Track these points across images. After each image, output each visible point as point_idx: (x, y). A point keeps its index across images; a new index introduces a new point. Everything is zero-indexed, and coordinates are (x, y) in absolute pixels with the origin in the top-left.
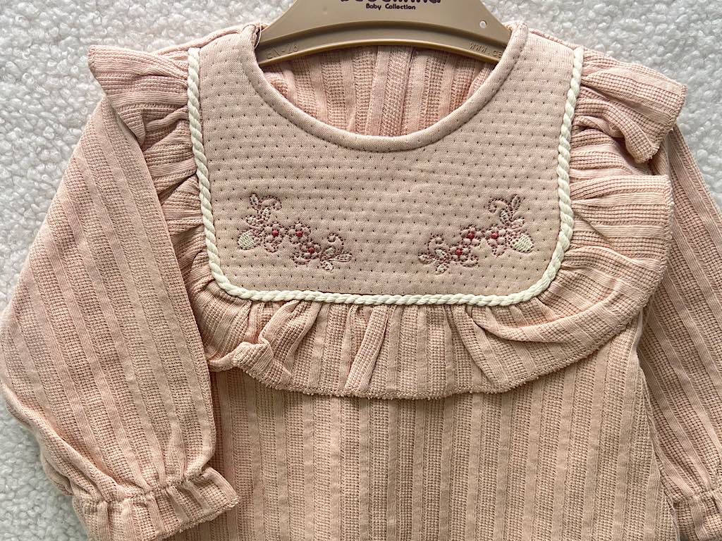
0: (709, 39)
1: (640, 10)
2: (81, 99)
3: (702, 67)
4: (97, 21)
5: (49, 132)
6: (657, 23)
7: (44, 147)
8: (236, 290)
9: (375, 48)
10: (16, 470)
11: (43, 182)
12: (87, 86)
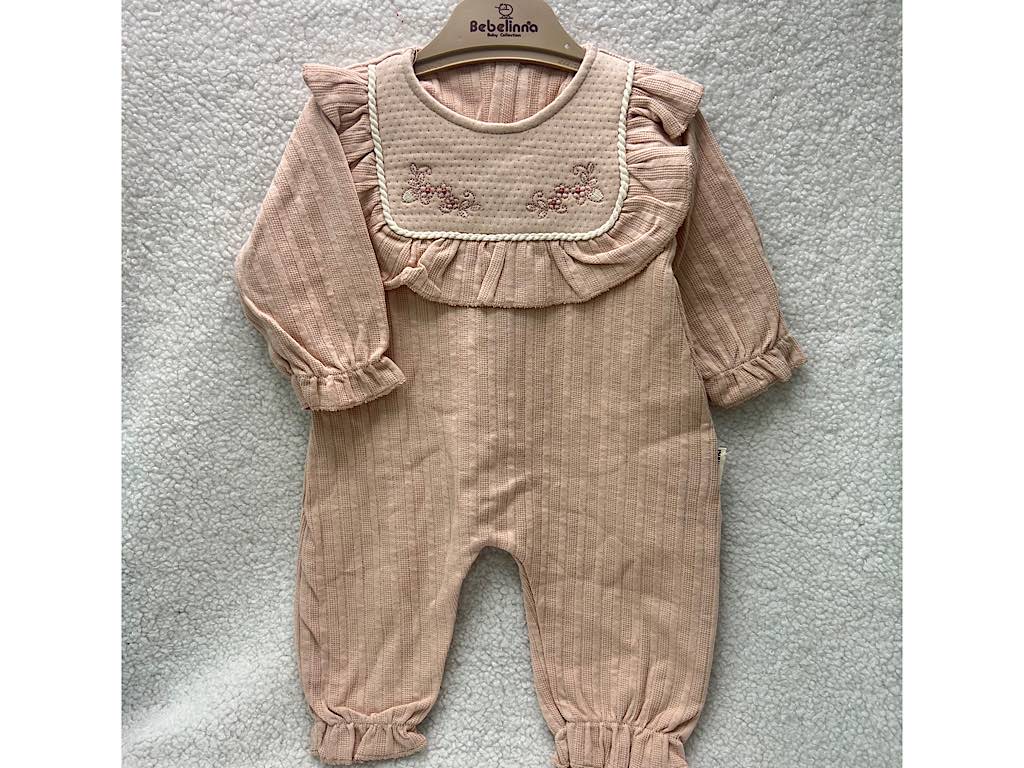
0: (724, 54)
1: (676, 35)
2: (294, 101)
3: (721, 74)
4: (306, 47)
5: (272, 124)
6: (687, 44)
7: (268, 134)
8: (401, 231)
9: (494, 63)
10: (248, 364)
11: (267, 158)
12: (298, 92)
